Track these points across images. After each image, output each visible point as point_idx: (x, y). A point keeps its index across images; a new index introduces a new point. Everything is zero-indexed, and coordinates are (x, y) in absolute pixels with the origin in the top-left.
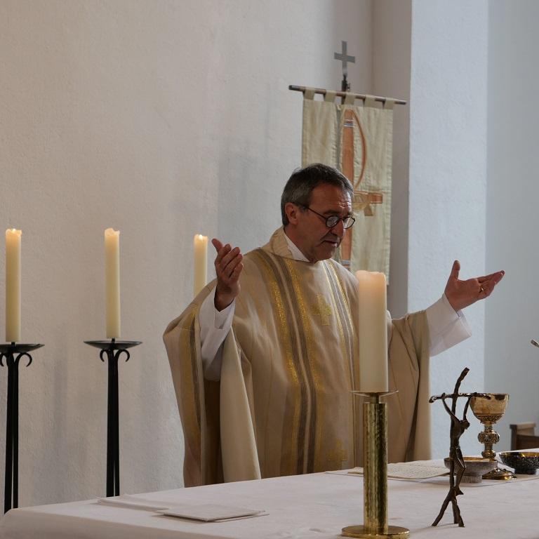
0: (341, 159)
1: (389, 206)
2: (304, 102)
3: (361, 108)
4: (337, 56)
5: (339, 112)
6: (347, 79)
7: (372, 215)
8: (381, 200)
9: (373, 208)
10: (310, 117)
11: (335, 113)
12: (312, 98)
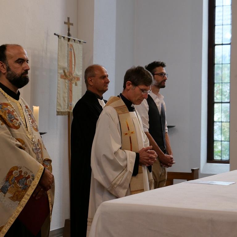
0: (69, 63)
1: (81, 82)
2: (59, 40)
3: (74, 43)
4: (65, 23)
5: (68, 44)
6: (70, 32)
7: (77, 85)
8: (79, 79)
9: (77, 83)
10: (60, 46)
11: (67, 45)
12: (61, 39)
